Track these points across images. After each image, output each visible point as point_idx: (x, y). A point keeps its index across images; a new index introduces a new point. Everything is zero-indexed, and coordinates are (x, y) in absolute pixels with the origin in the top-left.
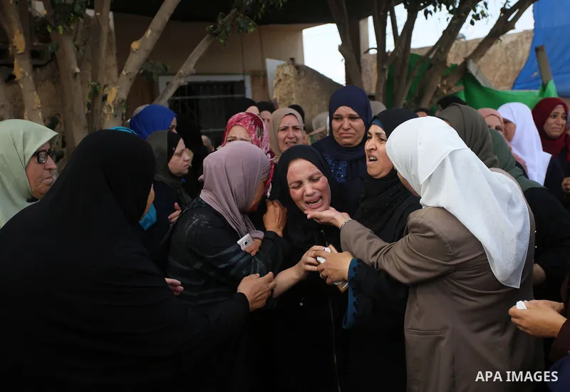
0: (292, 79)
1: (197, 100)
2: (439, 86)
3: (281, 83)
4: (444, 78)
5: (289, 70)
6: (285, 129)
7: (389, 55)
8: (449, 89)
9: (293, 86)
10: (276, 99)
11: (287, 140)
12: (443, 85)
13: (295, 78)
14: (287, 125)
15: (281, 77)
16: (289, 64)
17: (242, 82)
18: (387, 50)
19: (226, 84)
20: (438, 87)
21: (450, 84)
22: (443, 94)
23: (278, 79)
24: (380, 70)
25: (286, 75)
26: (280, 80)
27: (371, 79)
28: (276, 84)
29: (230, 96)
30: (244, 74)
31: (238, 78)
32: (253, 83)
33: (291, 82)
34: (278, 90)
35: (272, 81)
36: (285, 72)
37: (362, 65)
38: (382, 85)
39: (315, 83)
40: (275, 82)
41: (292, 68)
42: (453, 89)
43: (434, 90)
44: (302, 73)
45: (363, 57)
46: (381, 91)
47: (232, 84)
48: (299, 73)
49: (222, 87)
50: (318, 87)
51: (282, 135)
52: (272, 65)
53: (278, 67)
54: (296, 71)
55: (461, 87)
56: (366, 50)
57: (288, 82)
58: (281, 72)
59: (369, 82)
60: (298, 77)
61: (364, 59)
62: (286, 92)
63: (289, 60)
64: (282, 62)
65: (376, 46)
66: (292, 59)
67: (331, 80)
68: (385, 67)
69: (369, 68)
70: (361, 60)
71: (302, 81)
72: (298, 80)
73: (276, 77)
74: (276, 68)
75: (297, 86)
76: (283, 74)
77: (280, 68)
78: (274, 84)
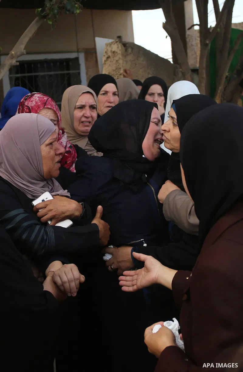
0: (120, 56)
1: (37, 76)
3: (109, 60)
5: (116, 47)
6: (82, 107)
7: (211, 31)
9: (121, 62)
11: (84, 119)
13: (122, 55)
14: (83, 104)
15: (110, 54)
16: (117, 42)
17: (77, 59)
18: (209, 27)
19: (61, 61)
23: (106, 56)
24: (203, 45)
25: (114, 52)
26: (108, 57)
27: (196, 53)
28: (105, 61)
29: (65, 72)
30: (78, 52)
31: (73, 56)
32: (86, 60)
33: (120, 58)
34: (107, 66)
35: (101, 58)
36: (113, 50)
37: (187, 40)
38: (205, 59)
39: (142, 59)
40: (104, 59)
41: (120, 45)
44: (130, 50)
45: (188, 33)
46: (204, 65)
47: (68, 61)
48: (126, 50)
49: (58, 64)
50: (144, 63)
51: (78, 114)
52: (101, 43)
53: (107, 45)
54: (124, 49)
56: (190, 26)
57: (116, 58)
58: (109, 49)
59: (195, 56)
60: (125, 54)
61: (189, 35)
62: (114, 69)
63: (116, 37)
64: (110, 41)
65: (198, 23)
66: (119, 37)
67: (157, 56)
68: (207, 42)
69: (194, 43)
70: (187, 36)
71: (130, 58)
72: (125, 56)
73: (105, 54)
74: (104, 46)
75: (125, 62)
76: (111, 51)
77: (109, 46)
78: (103, 61)
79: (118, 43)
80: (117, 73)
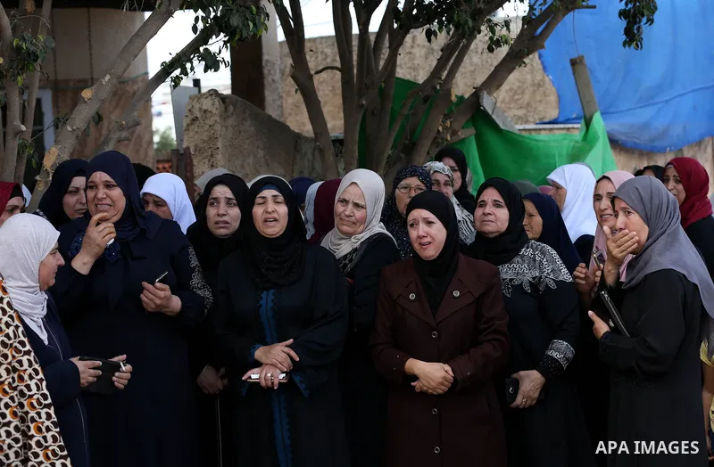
0: (218, 118)
2: (440, 129)
3: (197, 123)
4: (446, 117)
5: (210, 104)
8: (454, 133)
9: (218, 127)
10: (188, 148)
12: (445, 128)
13: (220, 116)
15: (198, 114)
16: (211, 95)
20: (439, 131)
21: (456, 126)
22: (447, 140)
23: (191, 117)
25: (205, 111)
26: (195, 119)
28: (188, 125)
33: (216, 122)
34: (191, 134)
36: (204, 107)
39: (249, 122)
40: (186, 120)
41: (216, 100)
42: (459, 133)
43: (433, 134)
44: (231, 109)
48: (226, 108)
50: (252, 129)
53: (192, 98)
55: (472, 131)
57: (210, 122)
58: (197, 106)
60: (225, 115)
68: (364, 102)
71: (231, 121)
72: (225, 120)
73: (188, 113)
74: (187, 99)
75: (224, 129)
76: (200, 109)
77: (196, 100)
78: (185, 125)
79: (213, 97)
80: (211, 145)
